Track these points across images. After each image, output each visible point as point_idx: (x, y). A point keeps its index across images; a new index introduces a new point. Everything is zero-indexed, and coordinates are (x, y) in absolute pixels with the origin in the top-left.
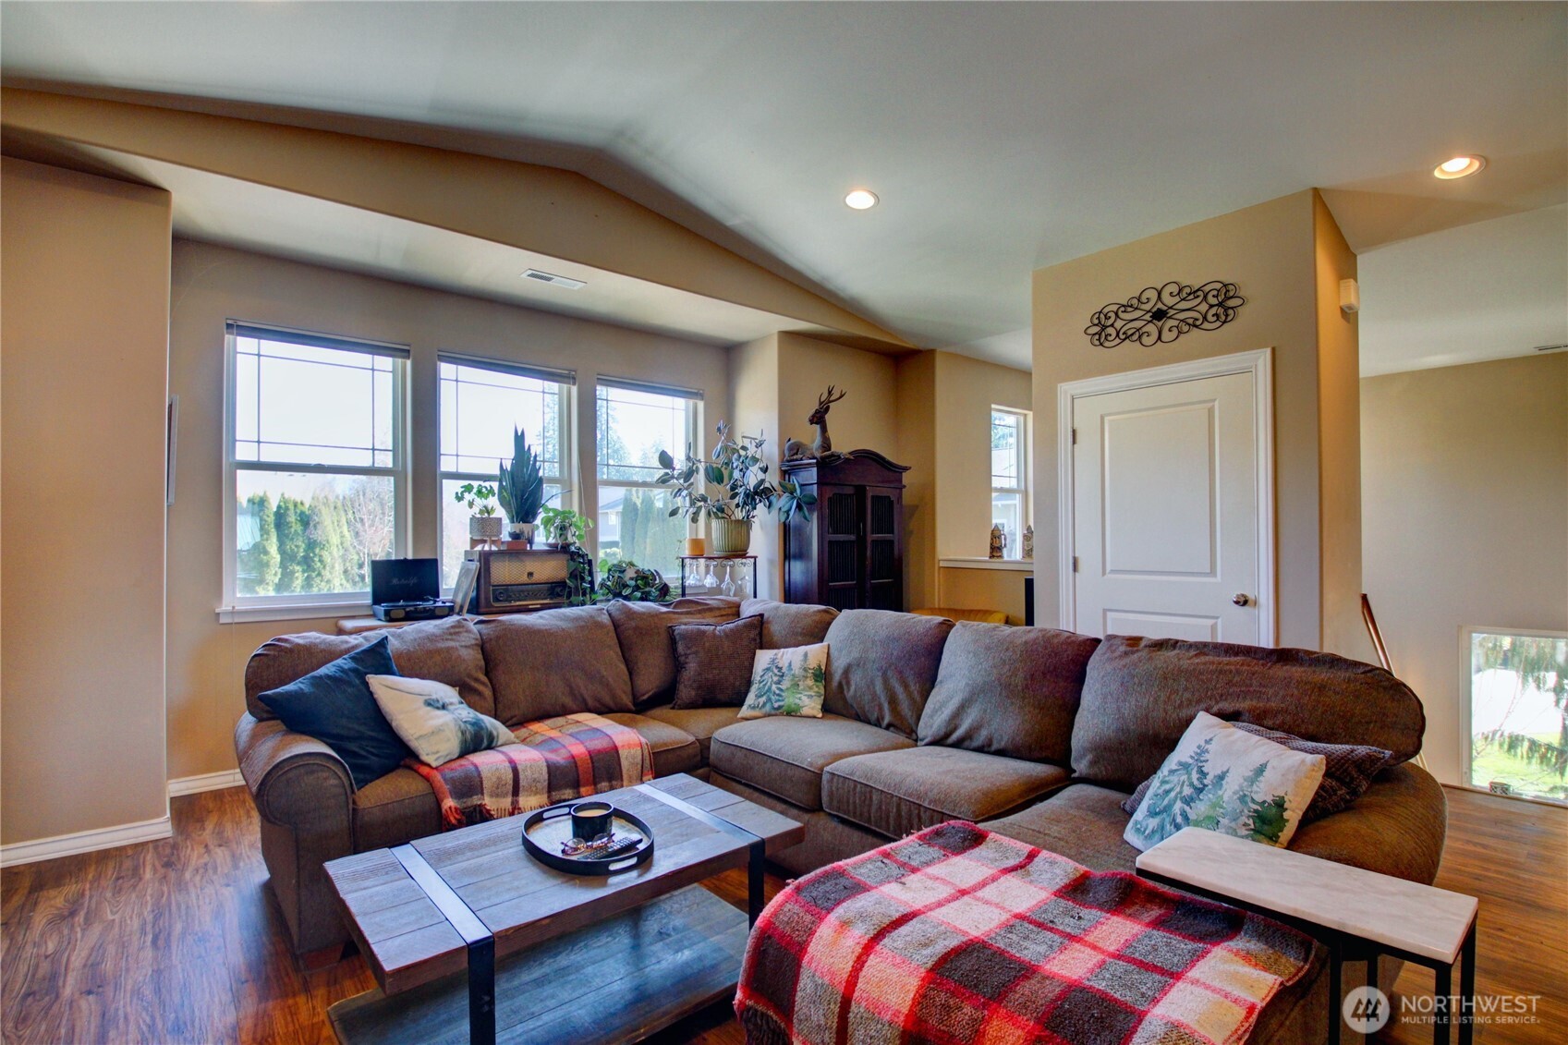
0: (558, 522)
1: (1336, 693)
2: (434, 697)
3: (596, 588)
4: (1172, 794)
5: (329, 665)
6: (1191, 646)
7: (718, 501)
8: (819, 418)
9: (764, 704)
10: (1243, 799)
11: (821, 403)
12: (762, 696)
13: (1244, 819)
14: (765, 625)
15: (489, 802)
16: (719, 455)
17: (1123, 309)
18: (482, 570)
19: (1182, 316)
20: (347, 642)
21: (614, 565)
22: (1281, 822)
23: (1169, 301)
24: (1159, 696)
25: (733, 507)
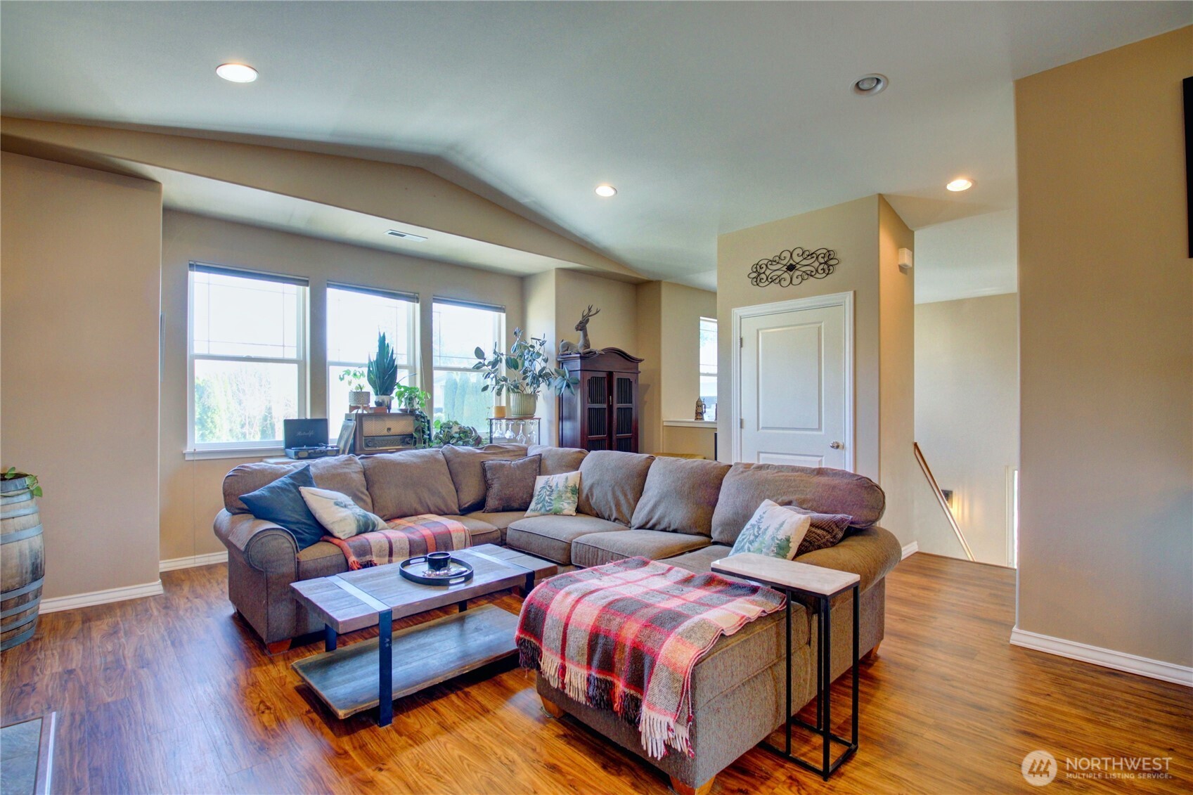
0: (407, 395)
1: (840, 490)
2: (339, 500)
3: (433, 438)
4: (745, 540)
5: (277, 481)
6: (776, 467)
7: (515, 381)
8: (582, 327)
9: (541, 508)
10: (773, 539)
11: (583, 317)
12: (539, 503)
13: (773, 548)
14: (543, 461)
15: (375, 559)
16: (515, 351)
17: (770, 263)
18: (358, 427)
19: (804, 269)
20: (284, 468)
21: (444, 424)
22: (789, 548)
23: (797, 259)
24: (754, 494)
25: (525, 385)
